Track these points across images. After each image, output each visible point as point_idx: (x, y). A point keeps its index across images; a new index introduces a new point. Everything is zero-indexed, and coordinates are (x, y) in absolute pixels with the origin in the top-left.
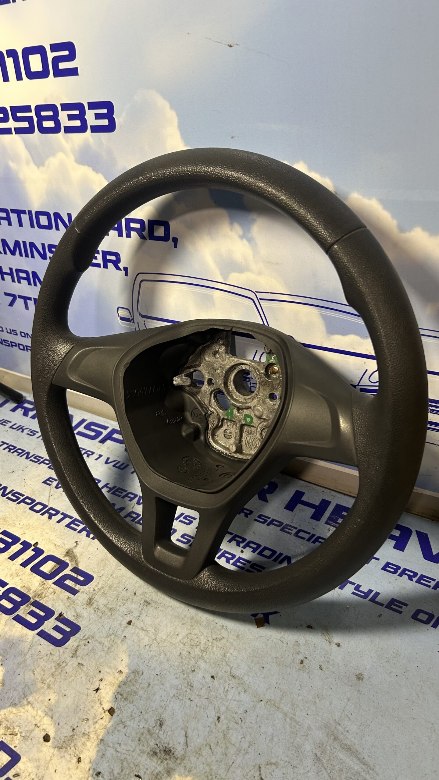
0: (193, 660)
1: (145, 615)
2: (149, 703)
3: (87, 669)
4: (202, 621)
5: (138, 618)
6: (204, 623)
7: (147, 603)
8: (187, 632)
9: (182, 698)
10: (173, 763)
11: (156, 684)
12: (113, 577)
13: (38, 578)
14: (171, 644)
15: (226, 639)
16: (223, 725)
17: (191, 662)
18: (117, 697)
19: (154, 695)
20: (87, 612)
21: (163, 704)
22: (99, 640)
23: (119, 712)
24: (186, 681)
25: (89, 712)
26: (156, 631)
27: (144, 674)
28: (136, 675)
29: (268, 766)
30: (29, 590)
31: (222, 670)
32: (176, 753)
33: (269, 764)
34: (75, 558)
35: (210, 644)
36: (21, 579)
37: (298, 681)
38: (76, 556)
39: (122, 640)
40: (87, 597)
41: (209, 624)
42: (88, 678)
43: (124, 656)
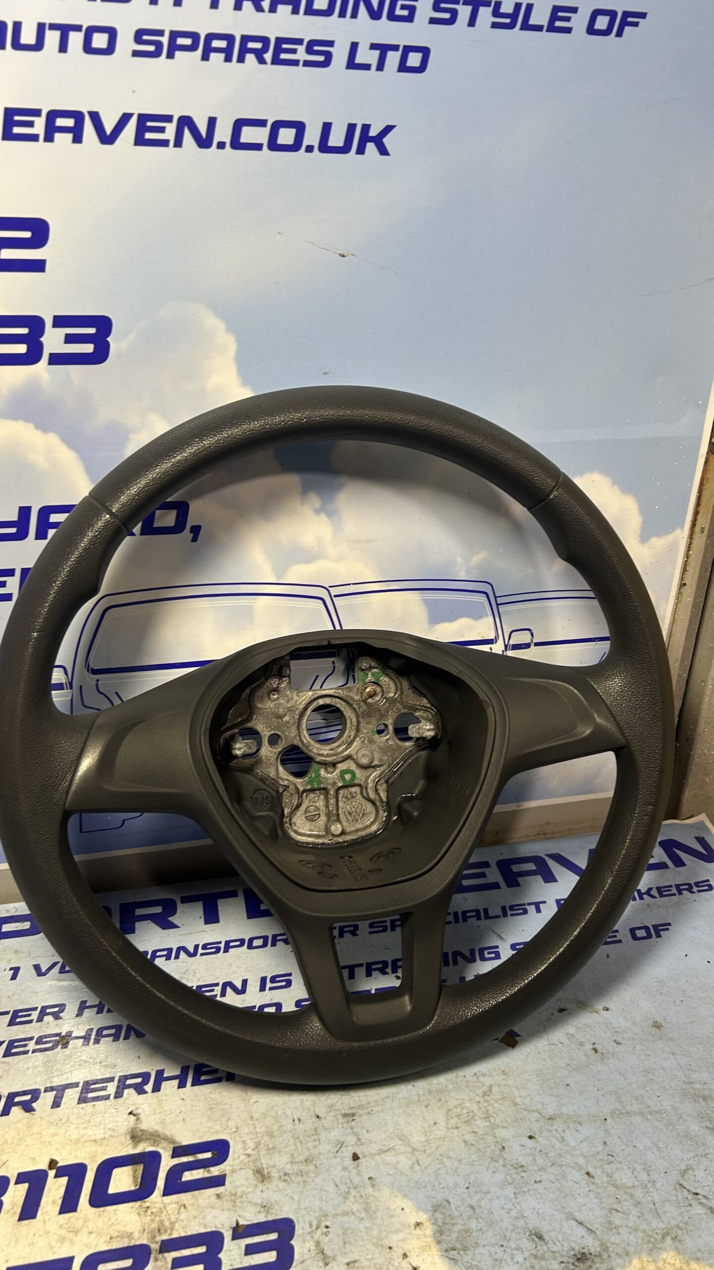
0: (488, 1137)
1: (365, 1132)
2: (498, 1228)
3: (368, 1260)
4: (444, 1086)
5: (359, 1143)
6: (450, 1087)
7: (350, 1116)
8: (443, 1111)
9: (527, 1189)
10: (601, 1263)
11: (479, 1200)
12: (258, 1119)
13: (123, 1209)
14: (442, 1140)
15: (496, 1086)
16: (601, 1178)
18: (450, 1256)
19: (492, 1213)
20: (274, 1191)
21: (514, 1214)
22: (340, 1211)
26: (403, 1141)
27: (451, 1201)
28: (444, 1211)
29: (686, 1177)
30: (130, 1236)
32: (592, 1251)
33: (684, 1173)
34: (159, 1136)
35: (486, 1104)
36: (90, 1233)
37: (614, 1072)
38: (157, 1132)
39: (373, 1186)
40: (249, 1173)
41: (457, 1083)
43: (400, 1202)
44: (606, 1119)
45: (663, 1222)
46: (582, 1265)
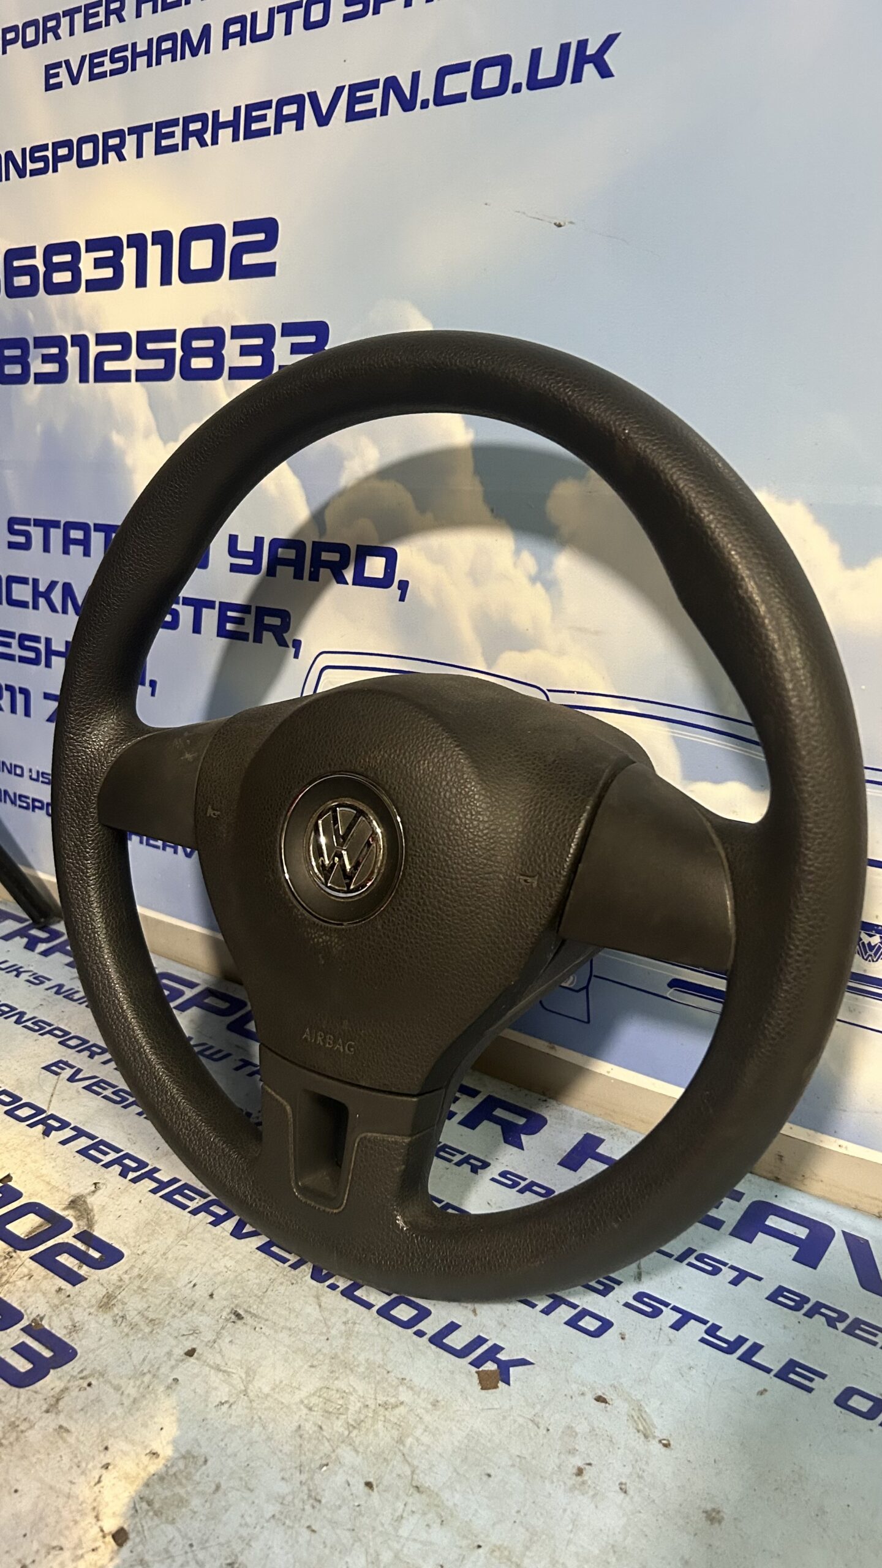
0: (327, 1444)
3: (78, 1440)
5: (210, 1344)
7: (237, 1316)
8: (319, 1384)
9: (291, 1524)
11: (233, 1488)
12: (166, 1259)
14: (281, 1406)
15: (407, 1409)
17: (322, 1448)
18: (138, 1507)
19: (227, 1510)
20: (97, 1322)
22: (116, 1382)
23: (138, 1540)
24: (305, 1488)
25: (67, 1533)
26: (248, 1375)
27: (209, 1463)
28: (190, 1464)
31: (391, 1471)
34: (88, 1214)
35: (370, 1415)
38: (92, 1210)
39: (169, 1388)
40: (102, 1292)
42: (76, 1460)
43: (168, 1421)
44: (479, 1547)
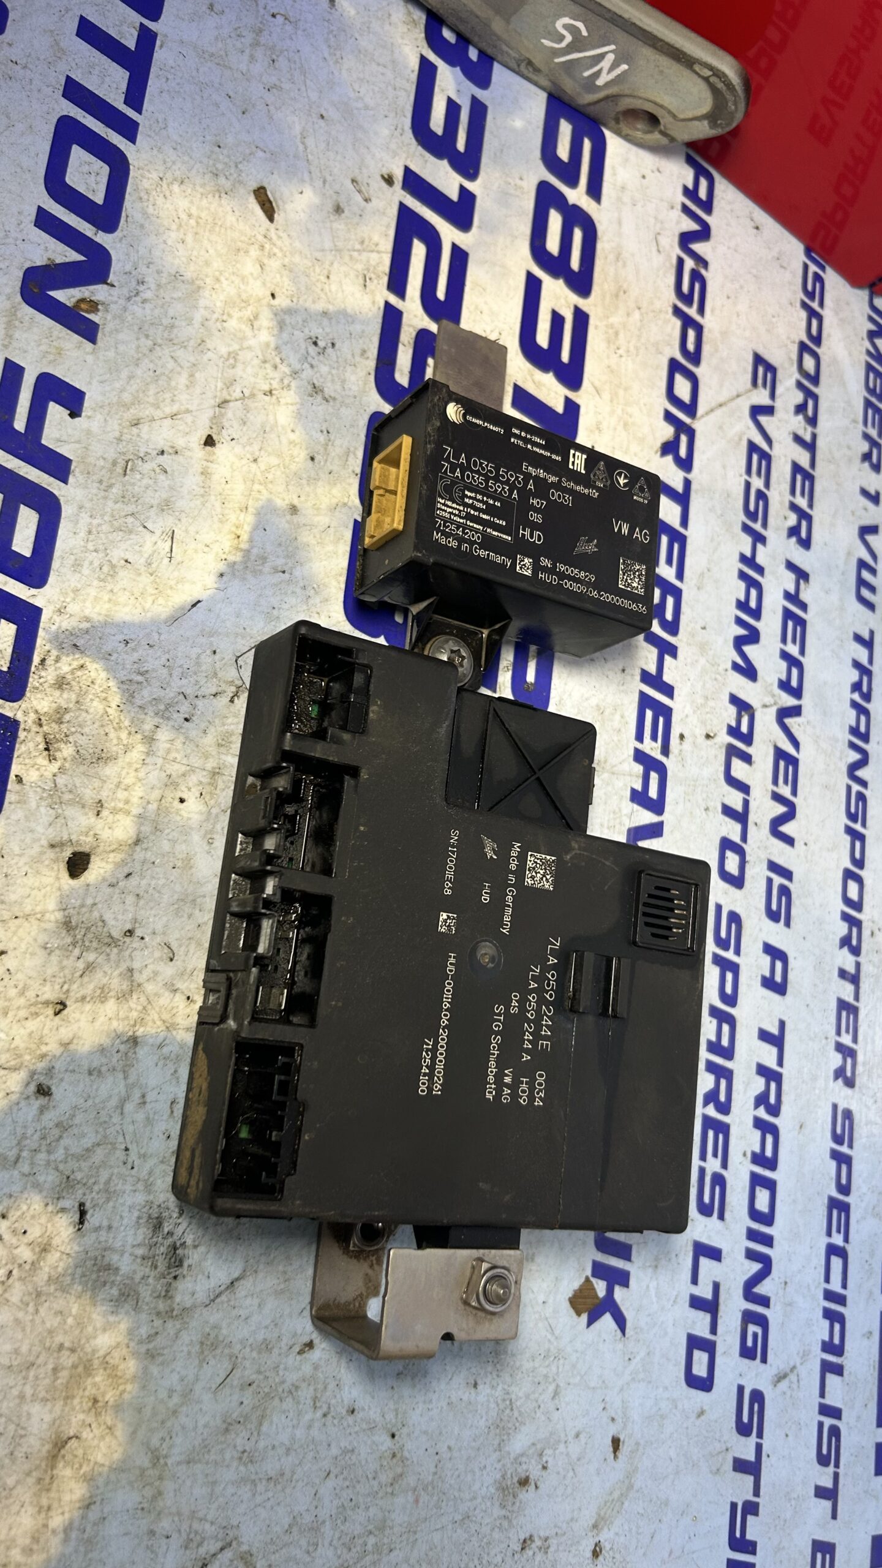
10: (152, 1291)
32: (180, 1285)
44: (393, 1436)
45: (179, 1463)
46: (162, 1249)
